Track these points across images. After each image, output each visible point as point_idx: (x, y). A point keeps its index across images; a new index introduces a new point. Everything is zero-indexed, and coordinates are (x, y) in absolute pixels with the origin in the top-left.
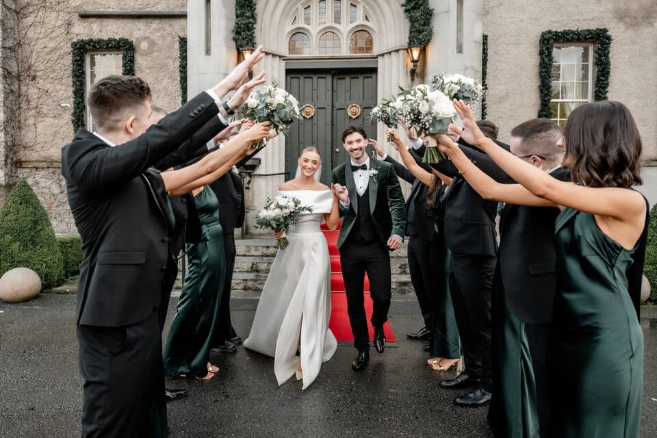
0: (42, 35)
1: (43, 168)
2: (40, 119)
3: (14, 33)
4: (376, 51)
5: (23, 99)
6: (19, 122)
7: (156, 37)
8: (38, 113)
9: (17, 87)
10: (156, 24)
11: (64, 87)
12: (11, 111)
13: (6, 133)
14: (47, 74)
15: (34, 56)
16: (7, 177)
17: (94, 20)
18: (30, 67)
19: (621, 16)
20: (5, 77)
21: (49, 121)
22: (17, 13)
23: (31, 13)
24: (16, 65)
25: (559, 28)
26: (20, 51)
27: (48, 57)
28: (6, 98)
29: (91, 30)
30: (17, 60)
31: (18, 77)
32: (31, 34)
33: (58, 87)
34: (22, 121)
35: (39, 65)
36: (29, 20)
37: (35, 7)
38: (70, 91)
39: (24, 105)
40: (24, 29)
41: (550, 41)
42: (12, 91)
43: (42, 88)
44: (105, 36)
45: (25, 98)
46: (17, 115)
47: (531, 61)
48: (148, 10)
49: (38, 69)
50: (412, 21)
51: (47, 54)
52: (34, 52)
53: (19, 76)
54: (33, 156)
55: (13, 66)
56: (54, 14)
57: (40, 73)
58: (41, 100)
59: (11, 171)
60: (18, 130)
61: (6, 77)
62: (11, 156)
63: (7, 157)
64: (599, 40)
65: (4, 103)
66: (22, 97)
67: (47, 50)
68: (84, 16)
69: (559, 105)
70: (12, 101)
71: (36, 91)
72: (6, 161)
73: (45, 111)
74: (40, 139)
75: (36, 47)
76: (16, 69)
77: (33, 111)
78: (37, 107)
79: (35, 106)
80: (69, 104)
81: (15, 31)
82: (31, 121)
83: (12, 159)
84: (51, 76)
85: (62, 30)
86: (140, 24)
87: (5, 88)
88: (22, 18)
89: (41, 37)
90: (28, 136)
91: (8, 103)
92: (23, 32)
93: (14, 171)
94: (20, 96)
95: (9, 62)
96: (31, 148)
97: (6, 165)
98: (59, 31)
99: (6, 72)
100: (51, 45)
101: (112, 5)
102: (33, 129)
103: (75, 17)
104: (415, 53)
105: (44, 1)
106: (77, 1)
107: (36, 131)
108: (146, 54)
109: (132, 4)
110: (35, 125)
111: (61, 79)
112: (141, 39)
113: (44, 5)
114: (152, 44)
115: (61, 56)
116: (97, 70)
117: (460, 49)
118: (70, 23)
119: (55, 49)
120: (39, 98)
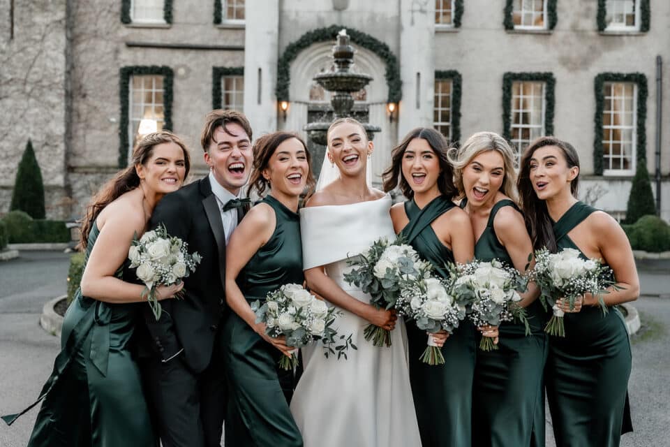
1: (92, 173)
2: (88, 131)
5: (74, 113)
7: (192, 65)
8: (87, 125)
9: (71, 103)
10: (192, 54)
11: (110, 104)
12: (68, 125)
13: (65, 143)
14: (96, 93)
15: (85, 77)
17: (138, 48)
18: (81, 87)
19: (565, 61)
20: (66, 96)
21: (97, 133)
23: (84, 40)
25: (517, 71)
27: (98, 78)
28: (66, 114)
29: (136, 57)
30: (71, 80)
32: (83, 58)
33: (105, 104)
35: (89, 84)
36: (82, 46)
37: (87, 36)
38: (117, 108)
39: (75, 119)
40: (77, 54)
41: (510, 80)
42: (69, 107)
43: (91, 105)
44: (148, 63)
45: (76, 113)
46: (71, 127)
47: (496, 94)
48: (185, 42)
49: (88, 88)
50: (391, 87)
51: (97, 76)
52: (85, 74)
53: (72, 94)
54: (81, 162)
55: (69, 86)
56: (103, 43)
57: (90, 92)
58: (90, 116)
60: (71, 140)
63: (65, 163)
64: (547, 79)
66: (73, 111)
67: (96, 73)
68: (130, 46)
69: (520, 131)
71: (86, 107)
72: (64, 167)
73: (93, 124)
74: (89, 148)
75: (87, 70)
76: (71, 88)
77: (82, 125)
78: (86, 120)
80: (115, 119)
82: (81, 133)
84: (100, 94)
85: (111, 56)
86: (178, 53)
87: (66, 106)
88: (75, 44)
89: (91, 61)
90: (78, 145)
91: (66, 118)
92: (76, 57)
95: (68, 83)
96: (80, 156)
97: (64, 170)
98: (106, 57)
99: (66, 92)
100: (101, 68)
101: (155, 37)
102: (82, 139)
103: (122, 46)
104: (392, 107)
105: (96, 31)
106: (124, 32)
107: (85, 141)
108: (183, 78)
109: (172, 36)
110: (84, 136)
111: (109, 97)
112: (178, 67)
113: (96, 35)
114: (188, 70)
115: (109, 79)
116: (139, 90)
117: (418, 106)
118: (117, 51)
119: (104, 72)
120: (88, 113)
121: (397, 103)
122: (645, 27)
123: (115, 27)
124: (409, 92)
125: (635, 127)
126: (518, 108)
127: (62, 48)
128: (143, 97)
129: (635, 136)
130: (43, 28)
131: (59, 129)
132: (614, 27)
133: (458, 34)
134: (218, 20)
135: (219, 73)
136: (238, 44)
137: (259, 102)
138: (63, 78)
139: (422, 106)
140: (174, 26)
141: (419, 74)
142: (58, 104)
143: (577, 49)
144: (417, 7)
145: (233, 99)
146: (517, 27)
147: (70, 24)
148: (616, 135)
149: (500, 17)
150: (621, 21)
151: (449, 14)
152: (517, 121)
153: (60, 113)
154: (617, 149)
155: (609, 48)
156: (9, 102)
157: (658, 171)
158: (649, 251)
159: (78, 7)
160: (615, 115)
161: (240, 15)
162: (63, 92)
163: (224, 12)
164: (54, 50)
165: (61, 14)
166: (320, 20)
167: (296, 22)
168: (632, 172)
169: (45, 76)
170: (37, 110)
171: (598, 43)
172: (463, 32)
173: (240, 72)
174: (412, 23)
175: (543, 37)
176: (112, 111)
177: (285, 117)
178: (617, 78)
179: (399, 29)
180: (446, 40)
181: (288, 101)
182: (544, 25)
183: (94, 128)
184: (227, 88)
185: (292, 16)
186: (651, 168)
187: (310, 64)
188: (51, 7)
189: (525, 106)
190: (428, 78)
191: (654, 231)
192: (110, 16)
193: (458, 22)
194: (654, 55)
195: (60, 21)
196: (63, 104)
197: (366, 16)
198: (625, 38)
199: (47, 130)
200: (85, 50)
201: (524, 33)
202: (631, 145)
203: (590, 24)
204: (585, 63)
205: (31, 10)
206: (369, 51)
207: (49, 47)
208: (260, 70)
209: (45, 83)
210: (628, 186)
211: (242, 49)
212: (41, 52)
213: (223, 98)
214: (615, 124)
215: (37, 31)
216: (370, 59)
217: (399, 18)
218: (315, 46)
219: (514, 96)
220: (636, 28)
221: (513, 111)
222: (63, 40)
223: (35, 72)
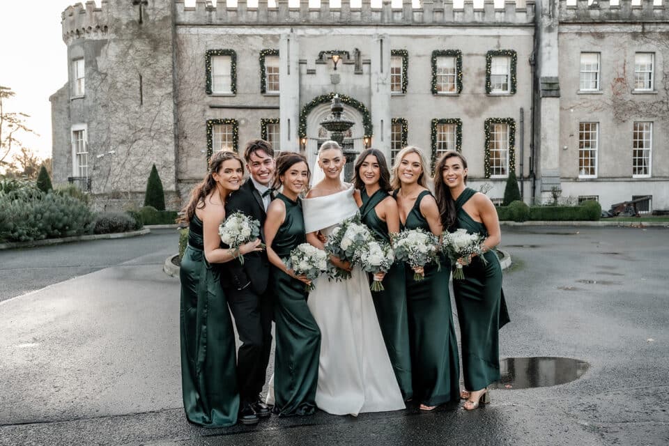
1: (191, 183)
2: (189, 158)
4: (353, 137)
5: (181, 148)
6: (179, 160)
7: (249, 118)
8: (188, 155)
10: (249, 111)
11: (201, 142)
12: (177, 155)
13: (176, 166)
14: (193, 136)
15: (186, 126)
17: (217, 109)
18: (184, 132)
19: (467, 112)
21: (194, 159)
22: (177, 105)
25: (439, 118)
26: (179, 124)
27: (193, 127)
28: (175, 148)
29: (216, 114)
31: (178, 137)
32: (184, 115)
33: (198, 142)
35: (188, 131)
36: (183, 108)
37: (186, 102)
38: (205, 144)
39: (181, 151)
41: (435, 124)
42: (176, 144)
43: (190, 143)
44: (223, 117)
47: (428, 132)
48: (244, 105)
49: (188, 133)
50: (366, 129)
54: (186, 177)
55: (177, 132)
56: (196, 106)
57: (189, 135)
58: (189, 149)
60: (178, 164)
61: (175, 138)
64: (457, 123)
65: (175, 151)
67: (192, 124)
68: (212, 107)
71: (186, 144)
74: (189, 168)
77: (185, 155)
79: (186, 151)
80: (204, 151)
82: (184, 159)
84: (195, 137)
85: (201, 114)
86: (241, 111)
88: (180, 107)
89: (189, 117)
90: (183, 167)
92: (181, 115)
94: (179, 147)
96: (185, 173)
98: (198, 115)
100: (195, 121)
101: (227, 102)
102: (185, 163)
103: (208, 107)
104: (367, 140)
105: (191, 99)
106: (208, 99)
107: (187, 165)
108: (244, 126)
109: (236, 101)
110: (186, 161)
111: (200, 138)
112: (242, 119)
113: (191, 101)
114: (247, 121)
115: (200, 127)
116: (218, 134)
117: (382, 140)
118: (204, 111)
119: (197, 123)
120: (188, 147)
121: (370, 138)
122: (514, 90)
123: (202, 97)
124: (376, 131)
125: (508, 150)
126: (441, 140)
127: (171, 111)
128: (220, 138)
129: (508, 155)
130: (160, 98)
131: (172, 158)
132: (495, 91)
133: (405, 97)
134: (263, 91)
135: (266, 123)
136: (276, 105)
137: (289, 139)
138: (173, 127)
139: (384, 140)
140: (238, 95)
141: (382, 121)
142: (171, 142)
143: (474, 104)
144: (380, 81)
145: (274, 137)
146: (439, 92)
147: (176, 95)
148: (497, 154)
149: (429, 87)
150: (500, 88)
151: (400, 85)
152: (440, 148)
153: (172, 148)
154: (498, 163)
155: (492, 103)
156: (141, 142)
157: (522, 175)
158: (516, 221)
159: (180, 85)
160: (496, 143)
161: (277, 88)
162: (173, 136)
163: (267, 86)
164: (167, 111)
165: (170, 90)
166: (324, 90)
167: (309, 92)
168: (506, 176)
169: (162, 126)
170: (158, 147)
171: (486, 101)
172: (408, 96)
173: (276, 122)
174: (378, 91)
175: (454, 98)
176: (202, 146)
177: (304, 148)
178: (497, 121)
179: (370, 94)
180: (398, 100)
181: (306, 139)
182: (455, 91)
183: (192, 157)
184: (270, 132)
185: (307, 88)
186: (517, 174)
187: (319, 115)
188: (164, 85)
189: (444, 139)
190: (387, 123)
191: (520, 209)
192: (199, 89)
193: (404, 90)
194: (519, 107)
195: (170, 94)
196: (173, 143)
197: (351, 87)
198: (502, 98)
199: (164, 158)
200: (185, 111)
201: (443, 95)
202: (506, 160)
203: (482, 90)
204: (479, 113)
205: (152, 87)
206: (353, 108)
207: (164, 109)
208: (289, 120)
209: (162, 130)
210: (505, 184)
211: (278, 108)
212: (159, 112)
213: (268, 137)
214: (497, 148)
215: (156, 100)
216: (354, 112)
217: (370, 88)
218: (321, 105)
219: (438, 133)
220: (508, 92)
221: (438, 141)
222: (172, 105)
223: (156, 124)
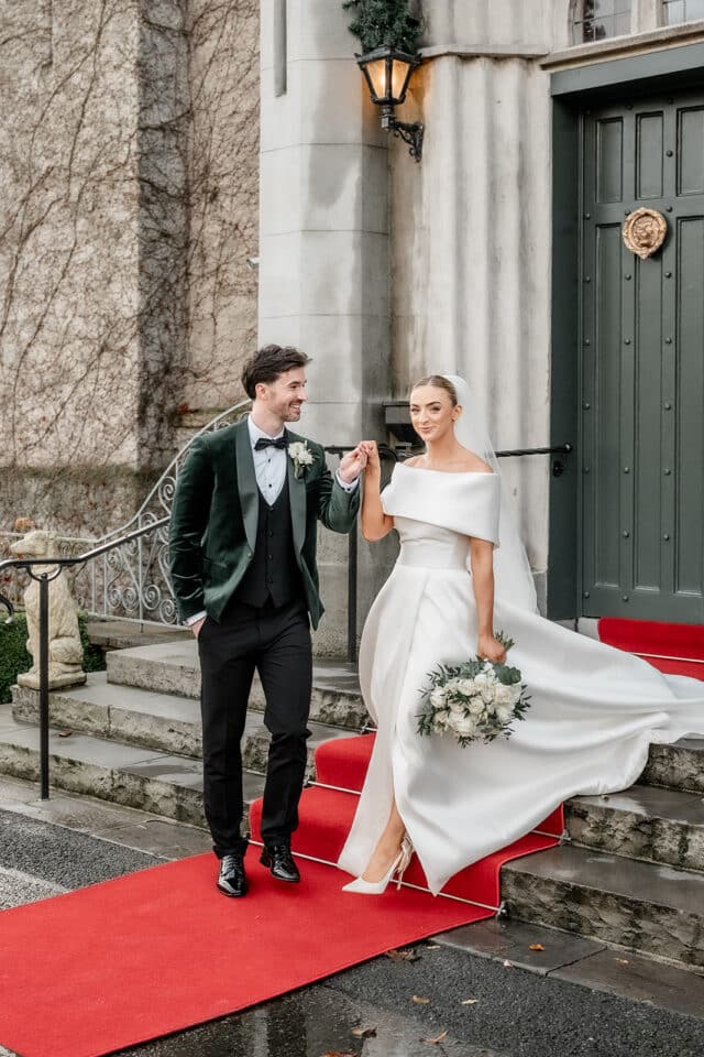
0: (230, 82)
2: (223, 301)
3: (176, 88)
5: (194, 251)
6: (186, 310)
8: (220, 284)
9: (182, 222)
12: (162, 286)
13: (146, 342)
14: (237, 184)
16: (145, 450)
18: (207, 169)
20: (144, 202)
21: (239, 303)
22: (185, 34)
23: (212, 29)
24: (180, 167)
26: (191, 130)
28: (146, 254)
30: (183, 155)
31: (185, 198)
34: (192, 309)
36: (206, 51)
37: (219, 14)
39: (195, 270)
40: (200, 73)
42: (165, 235)
43: (228, 220)
45: (198, 250)
46: (179, 293)
49: (222, 170)
51: (241, 128)
52: (215, 129)
53: (188, 193)
54: (206, 396)
55: (172, 172)
57: (224, 182)
58: (226, 251)
59: (159, 437)
60: (182, 332)
61: (148, 201)
62: (157, 396)
63: (145, 400)
65: (141, 268)
66: (193, 246)
67: (238, 119)
70: (166, 259)
71: (217, 228)
72: (142, 411)
73: (233, 279)
74: (222, 353)
75: (218, 116)
76: (178, 179)
77: (210, 284)
78: (218, 269)
79: (215, 266)
81: (177, 84)
82: (207, 307)
83: (161, 406)
84: (244, 186)
87: (146, 229)
88: (196, 46)
89: (228, 88)
91: (151, 265)
92: (197, 82)
93: (166, 435)
94: (187, 245)
95: (159, 163)
96: (207, 376)
97: (142, 419)
99: (148, 188)
107: (215, 333)
110: (214, 316)
120: (222, 245)
130: (99, 9)
131: (128, 299)
138: (134, 147)
142: (127, 223)
156: (44, 235)
164: (119, 67)
169: (102, 148)
170: (90, 249)
183: (233, 291)
196: (135, 224)
199: (107, 304)
200: (215, 58)
207: (108, 62)
209: (103, 169)
212: (94, 79)
215: (87, 23)
222: (133, 28)
223: (86, 143)
